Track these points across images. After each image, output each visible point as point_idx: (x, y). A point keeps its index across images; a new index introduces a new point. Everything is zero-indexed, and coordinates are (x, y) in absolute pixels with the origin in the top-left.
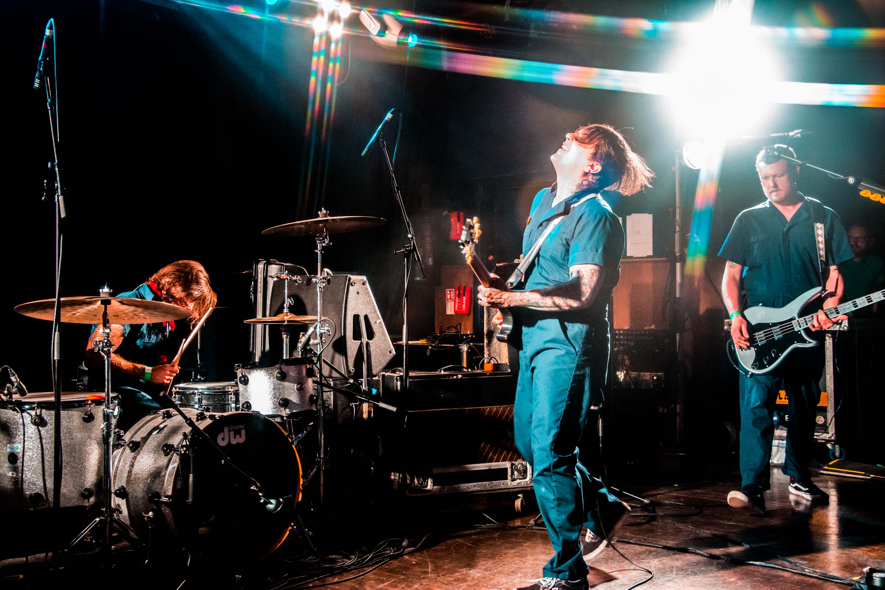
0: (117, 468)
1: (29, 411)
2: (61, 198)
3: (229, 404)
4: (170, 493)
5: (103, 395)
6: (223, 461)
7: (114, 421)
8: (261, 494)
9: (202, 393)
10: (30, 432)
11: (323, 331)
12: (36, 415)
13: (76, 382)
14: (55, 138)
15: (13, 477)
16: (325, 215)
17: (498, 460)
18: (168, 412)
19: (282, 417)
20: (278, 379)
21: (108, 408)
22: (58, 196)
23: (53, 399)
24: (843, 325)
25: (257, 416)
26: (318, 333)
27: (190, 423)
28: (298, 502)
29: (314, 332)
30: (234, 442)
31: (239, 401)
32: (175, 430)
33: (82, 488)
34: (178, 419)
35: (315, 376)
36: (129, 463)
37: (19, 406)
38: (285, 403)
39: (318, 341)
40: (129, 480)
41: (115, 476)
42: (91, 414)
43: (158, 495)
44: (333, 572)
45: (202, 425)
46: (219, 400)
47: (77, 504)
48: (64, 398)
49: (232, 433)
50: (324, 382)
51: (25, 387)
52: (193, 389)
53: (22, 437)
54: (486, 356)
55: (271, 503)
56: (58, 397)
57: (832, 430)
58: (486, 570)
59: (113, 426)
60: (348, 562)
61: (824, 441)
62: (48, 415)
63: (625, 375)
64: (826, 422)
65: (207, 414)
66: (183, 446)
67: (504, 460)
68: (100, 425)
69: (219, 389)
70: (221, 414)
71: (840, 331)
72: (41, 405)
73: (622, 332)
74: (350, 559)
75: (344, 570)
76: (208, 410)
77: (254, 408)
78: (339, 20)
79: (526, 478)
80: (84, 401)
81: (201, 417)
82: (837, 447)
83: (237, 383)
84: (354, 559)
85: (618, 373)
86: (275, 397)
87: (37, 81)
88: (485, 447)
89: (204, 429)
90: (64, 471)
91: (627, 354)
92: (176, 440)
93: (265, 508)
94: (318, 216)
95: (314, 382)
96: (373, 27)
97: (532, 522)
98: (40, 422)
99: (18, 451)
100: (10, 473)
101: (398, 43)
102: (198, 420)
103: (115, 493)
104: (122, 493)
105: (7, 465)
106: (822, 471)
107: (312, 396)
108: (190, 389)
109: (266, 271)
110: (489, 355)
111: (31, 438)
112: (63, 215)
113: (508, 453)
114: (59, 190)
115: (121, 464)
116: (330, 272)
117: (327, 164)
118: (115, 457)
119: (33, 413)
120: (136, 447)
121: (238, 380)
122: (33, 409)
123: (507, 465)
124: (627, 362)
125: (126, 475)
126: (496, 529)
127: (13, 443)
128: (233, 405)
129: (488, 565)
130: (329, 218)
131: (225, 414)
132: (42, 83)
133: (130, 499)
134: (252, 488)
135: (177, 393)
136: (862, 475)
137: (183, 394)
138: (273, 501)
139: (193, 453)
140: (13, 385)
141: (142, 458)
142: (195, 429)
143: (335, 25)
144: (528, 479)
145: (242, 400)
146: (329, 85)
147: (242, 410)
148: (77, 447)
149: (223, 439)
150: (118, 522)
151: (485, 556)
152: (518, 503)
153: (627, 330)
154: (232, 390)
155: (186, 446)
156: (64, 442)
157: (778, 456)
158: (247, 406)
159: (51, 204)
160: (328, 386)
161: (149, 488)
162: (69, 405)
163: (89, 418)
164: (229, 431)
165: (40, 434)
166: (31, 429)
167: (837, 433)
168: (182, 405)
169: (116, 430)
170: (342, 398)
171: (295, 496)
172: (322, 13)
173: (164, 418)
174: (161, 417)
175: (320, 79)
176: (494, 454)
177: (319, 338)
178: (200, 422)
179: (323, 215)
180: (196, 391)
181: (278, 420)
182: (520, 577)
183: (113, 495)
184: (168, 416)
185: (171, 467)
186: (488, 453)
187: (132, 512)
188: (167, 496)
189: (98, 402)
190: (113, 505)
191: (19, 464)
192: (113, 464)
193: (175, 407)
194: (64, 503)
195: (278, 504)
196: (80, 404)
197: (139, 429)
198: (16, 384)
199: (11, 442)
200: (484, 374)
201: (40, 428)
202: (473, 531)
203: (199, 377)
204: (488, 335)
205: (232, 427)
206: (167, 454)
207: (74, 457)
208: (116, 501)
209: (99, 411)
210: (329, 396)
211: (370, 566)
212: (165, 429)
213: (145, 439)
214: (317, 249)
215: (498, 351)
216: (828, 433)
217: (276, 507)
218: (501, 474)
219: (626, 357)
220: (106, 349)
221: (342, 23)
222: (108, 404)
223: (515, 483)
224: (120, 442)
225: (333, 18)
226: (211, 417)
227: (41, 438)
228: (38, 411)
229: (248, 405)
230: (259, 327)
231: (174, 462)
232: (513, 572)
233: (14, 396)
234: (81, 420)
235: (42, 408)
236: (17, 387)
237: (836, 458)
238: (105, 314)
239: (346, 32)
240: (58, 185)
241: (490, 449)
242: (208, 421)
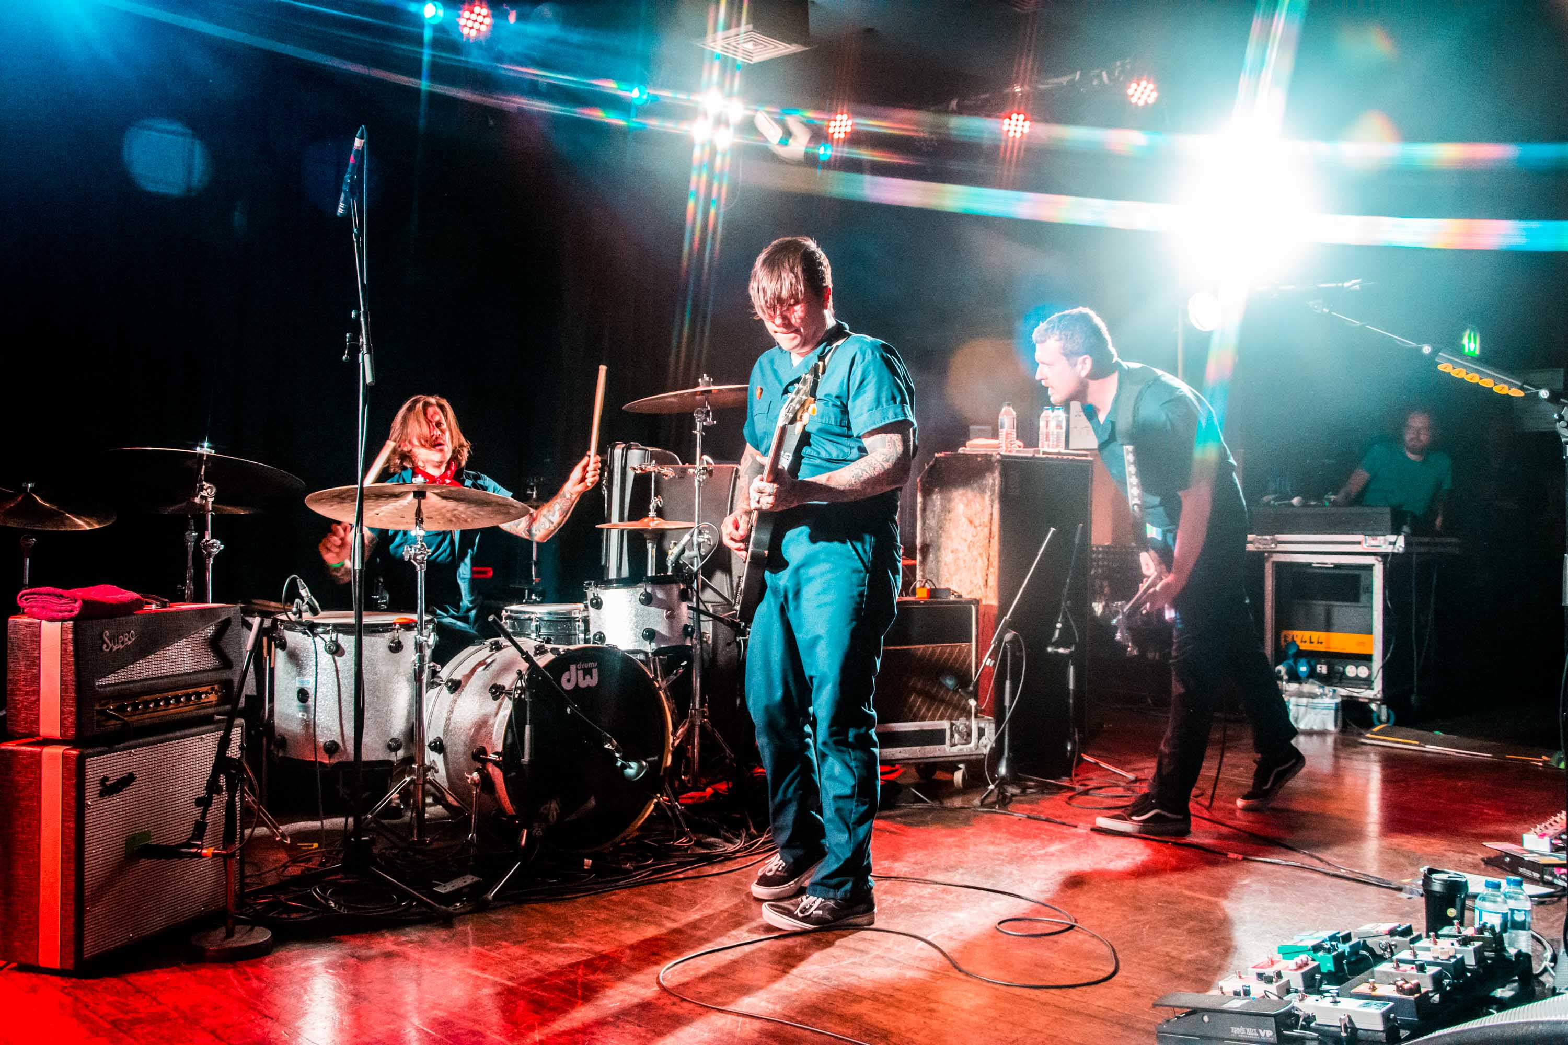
0: (432, 713)
1: (322, 635)
2: (367, 357)
3: (576, 635)
4: (500, 749)
5: (415, 617)
6: (568, 710)
7: (428, 652)
8: (617, 755)
9: (541, 619)
10: (324, 662)
11: (702, 540)
12: (332, 641)
13: (378, 599)
14: (361, 279)
15: (303, 720)
16: (708, 384)
17: (933, 718)
18: (497, 643)
19: (646, 654)
20: (642, 603)
21: (421, 634)
22: (363, 355)
23: (352, 621)
24: (1397, 545)
25: (612, 650)
26: (695, 543)
27: (528, 658)
28: (666, 768)
29: (691, 541)
30: (583, 684)
31: (589, 631)
32: (506, 668)
33: (388, 736)
34: (510, 652)
35: (691, 600)
36: (447, 708)
37: (311, 628)
38: (650, 635)
39: (695, 552)
40: (446, 731)
41: (429, 724)
42: (399, 642)
43: (483, 751)
44: (710, 860)
45: (542, 661)
46: (563, 629)
47: (381, 758)
48: (368, 620)
49: (581, 673)
50: (702, 607)
51: (317, 604)
52: (528, 613)
53: (314, 668)
54: (918, 577)
55: (631, 767)
56: (359, 617)
57: (1378, 685)
58: (916, 863)
59: (427, 659)
60: (730, 848)
61: (1367, 701)
62: (347, 642)
63: (1104, 608)
64: (1370, 675)
65: (548, 646)
66: (516, 688)
67: (941, 718)
68: (410, 656)
69: (563, 614)
70: (566, 647)
71: (1393, 554)
72: (338, 628)
73: (1100, 549)
74: (734, 843)
75: (728, 857)
76: (548, 641)
77: (610, 641)
78: (727, 124)
79: (969, 743)
80: (391, 625)
81: (540, 651)
82: (1384, 709)
83: (586, 607)
84: (739, 844)
85: (1094, 604)
86: (637, 627)
87: (342, 205)
88: (915, 701)
89: (545, 667)
90: (367, 715)
91: (1107, 578)
92: (508, 681)
93: (622, 774)
94: (697, 385)
95: (690, 608)
96: (773, 134)
97: (977, 802)
98: (336, 650)
99: (310, 686)
100: (301, 714)
101: (806, 153)
102: (536, 654)
103: (429, 746)
104: (439, 747)
105: (296, 703)
106: (1363, 740)
107: (686, 627)
108: (524, 612)
109: (625, 458)
110: (923, 577)
111: (325, 670)
112: (369, 379)
113: (946, 710)
114: (365, 347)
115: (437, 708)
116: (711, 461)
117: (709, 317)
118: (429, 699)
119: (327, 637)
120: (455, 686)
121: (588, 602)
122: (327, 632)
123: (945, 725)
124: (1106, 590)
125: (443, 723)
126: (930, 810)
127: (304, 676)
128: (582, 636)
129: (918, 857)
130: (713, 388)
131: (572, 647)
132: (348, 209)
133: (449, 754)
134: (606, 746)
135: (508, 617)
136: (1415, 745)
137: (516, 619)
138: (634, 765)
139: (531, 697)
140: (303, 601)
141: (464, 702)
142: (533, 666)
143: (722, 129)
144: (972, 745)
145: (593, 630)
146: (713, 211)
147: (594, 643)
148: (382, 685)
149: (569, 681)
150: (434, 784)
151: (915, 846)
152: (958, 776)
153: (1108, 547)
154: (580, 616)
155: (521, 688)
156: (366, 676)
157: (1306, 719)
158: (600, 637)
159: (354, 365)
160: (707, 613)
161: (473, 740)
162: (375, 629)
163: (397, 647)
164: (577, 669)
165: (336, 666)
166: (325, 659)
167: (1384, 690)
168: (515, 634)
169: (431, 664)
170: (724, 630)
171: (662, 758)
172: (705, 115)
173: (492, 650)
174: (488, 649)
175: (701, 202)
176: (928, 710)
177: (696, 549)
178: (539, 657)
179: (705, 384)
180: (533, 616)
181: (641, 657)
182: (962, 874)
183: (427, 749)
184: (498, 647)
185: (501, 714)
186: (919, 709)
187: (451, 771)
188: (496, 753)
189: (408, 626)
190: (427, 762)
191: (311, 701)
192: (427, 705)
193: (508, 636)
194: (366, 757)
195: (641, 768)
196: (387, 628)
197: (460, 664)
198: (306, 600)
199: (300, 674)
200: (917, 603)
201: (336, 658)
202: (898, 812)
203: (533, 597)
204: (922, 549)
205: (580, 666)
206: (495, 698)
207: (378, 697)
208: (432, 757)
209: (409, 639)
210: (708, 627)
211: (759, 853)
212: (493, 664)
213: (469, 676)
214: (695, 429)
215: (935, 571)
216: (1372, 689)
217: (638, 774)
218: (936, 737)
219: (1105, 583)
220: (419, 557)
221: (731, 129)
222: (421, 629)
223: (955, 750)
224: (435, 680)
225: (721, 121)
226: (552, 650)
227: (337, 671)
228: (334, 636)
229: (602, 638)
230: (614, 535)
231: (505, 709)
232: (952, 867)
233: (304, 615)
234: (387, 649)
235: (339, 632)
236: (308, 603)
237: (1381, 722)
238: (419, 512)
239: (737, 140)
240: (363, 340)
241: (923, 702)
242: (550, 657)
